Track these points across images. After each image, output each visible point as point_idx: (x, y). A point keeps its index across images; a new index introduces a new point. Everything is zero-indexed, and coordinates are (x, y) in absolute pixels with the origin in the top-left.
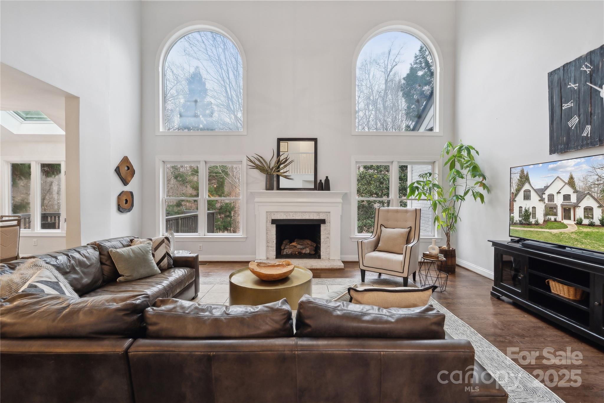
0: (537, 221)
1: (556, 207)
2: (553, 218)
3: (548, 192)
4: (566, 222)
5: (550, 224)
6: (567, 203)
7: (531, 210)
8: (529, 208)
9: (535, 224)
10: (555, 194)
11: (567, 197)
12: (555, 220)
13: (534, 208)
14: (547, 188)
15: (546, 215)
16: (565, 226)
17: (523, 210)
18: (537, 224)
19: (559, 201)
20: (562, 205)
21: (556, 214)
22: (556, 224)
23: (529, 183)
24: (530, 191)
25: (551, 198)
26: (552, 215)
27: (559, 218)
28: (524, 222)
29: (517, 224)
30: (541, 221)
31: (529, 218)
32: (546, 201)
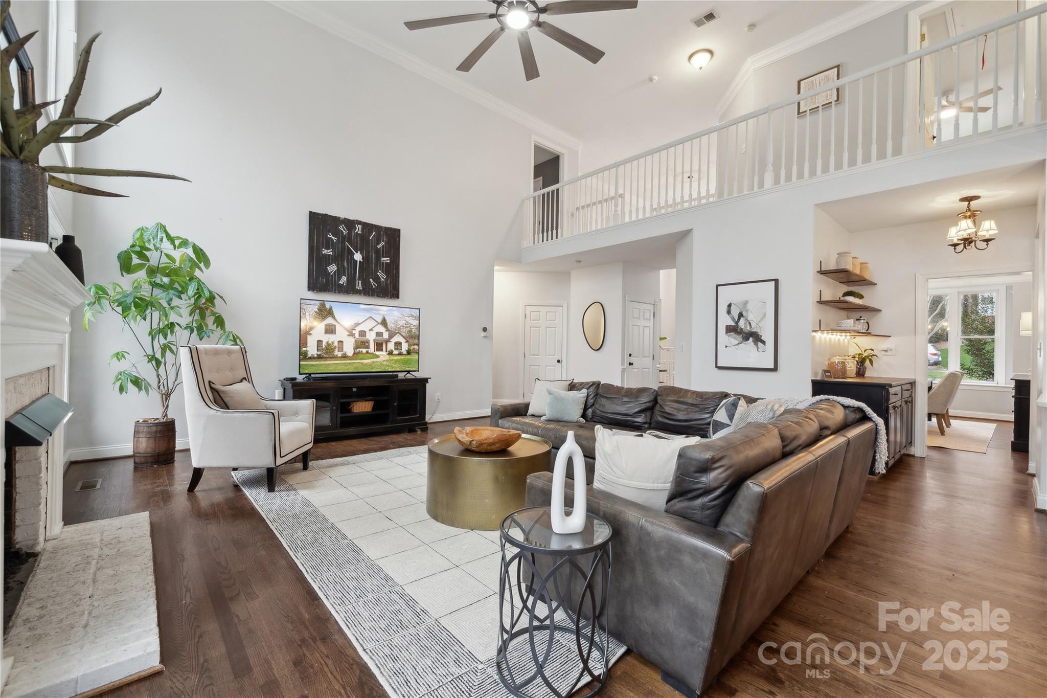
0: (345, 354)
1: (368, 342)
2: (364, 351)
3: (359, 328)
4: (378, 353)
5: (360, 356)
6: (379, 338)
7: (336, 344)
8: (333, 343)
9: (342, 357)
10: (367, 330)
11: (379, 334)
12: (367, 352)
13: (341, 342)
14: (358, 324)
15: (356, 347)
16: (378, 357)
17: (324, 344)
18: (345, 357)
19: (371, 337)
20: (374, 340)
21: (368, 347)
22: (368, 355)
23: (334, 318)
24: (335, 326)
25: (363, 333)
26: (364, 348)
27: (372, 349)
28: (325, 356)
29: (314, 358)
30: (350, 353)
31: (333, 352)
32: (357, 336)
